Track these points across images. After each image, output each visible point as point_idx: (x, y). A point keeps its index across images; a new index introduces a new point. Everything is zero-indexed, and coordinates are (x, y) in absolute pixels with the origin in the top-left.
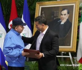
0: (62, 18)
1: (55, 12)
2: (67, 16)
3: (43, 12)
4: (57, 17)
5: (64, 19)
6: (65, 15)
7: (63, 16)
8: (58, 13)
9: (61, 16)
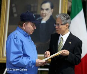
0: (43, 14)
1: (32, 5)
2: (50, 12)
3: (13, 5)
4: (36, 12)
5: (46, 15)
6: (47, 9)
7: (45, 12)
8: (37, 6)
9: (42, 12)
